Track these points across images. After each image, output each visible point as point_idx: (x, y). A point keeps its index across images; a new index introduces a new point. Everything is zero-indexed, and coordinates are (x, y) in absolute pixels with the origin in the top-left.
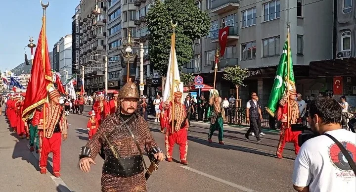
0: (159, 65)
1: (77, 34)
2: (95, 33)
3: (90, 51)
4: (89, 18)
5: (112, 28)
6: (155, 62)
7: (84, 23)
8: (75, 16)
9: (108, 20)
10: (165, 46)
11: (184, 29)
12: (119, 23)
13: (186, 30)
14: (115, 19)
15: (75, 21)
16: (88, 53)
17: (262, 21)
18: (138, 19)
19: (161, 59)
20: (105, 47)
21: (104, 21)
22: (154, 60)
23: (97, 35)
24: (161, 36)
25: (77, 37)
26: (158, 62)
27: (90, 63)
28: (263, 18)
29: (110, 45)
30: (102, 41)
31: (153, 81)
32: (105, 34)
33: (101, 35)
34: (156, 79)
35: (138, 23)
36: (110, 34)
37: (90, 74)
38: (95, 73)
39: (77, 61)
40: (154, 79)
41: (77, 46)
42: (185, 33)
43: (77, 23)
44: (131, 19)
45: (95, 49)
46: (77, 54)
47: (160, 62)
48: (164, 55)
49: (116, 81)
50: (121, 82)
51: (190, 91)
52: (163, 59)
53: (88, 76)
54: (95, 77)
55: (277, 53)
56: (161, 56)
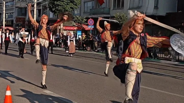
6: (53, 7)
19: (58, 5)
26: (55, 8)
47: (57, 8)
48: (61, 2)
49: (10, 21)
50: (14, 22)
51: (77, 30)
52: (60, 5)
55: (140, 5)
56: (58, 3)
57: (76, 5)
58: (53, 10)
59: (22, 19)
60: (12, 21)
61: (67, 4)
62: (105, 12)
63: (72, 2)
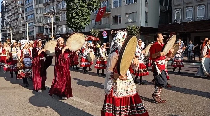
0: (73, 25)
1: (5, 11)
2: (16, 11)
3: (14, 20)
4: (13, 2)
5: (28, 8)
6: (71, 24)
7: (9, 5)
8: (3, 1)
9: (24, 4)
10: (77, 15)
11: (88, 6)
12: (33, 5)
13: (89, 6)
14: (29, 3)
15: (3, 4)
16: (13, 22)
17: (126, 4)
18: (45, 3)
19: (75, 22)
20: (23, 18)
21: (22, 5)
22: (70, 22)
23: (18, 12)
24: (75, 9)
25: (4, 13)
26: (72, 24)
27: (14, 26)
28: (126, 2)
29: (26, 17)
30: (21, 15)
32: (23, 11)
33: (20, 12)
34: (59, 35)
35: (45, 5)
36: (26, 11)
37: (14, 33)
38: (18, 32)
39: (5, 26)
40: (57, 35)
41: (5, 18)
42: (88, 8)
43: (4, 5)
44: (40, 3)
45: (17, 19)
46: (5, 22)
47: (74, 24)
48: (77, 20)
49: (31, 36)
50: (35, 37)
51: (88, 41)
52: (76, 22)
53: (13, 34)
54: (17, 34)
55: (135, 20)
56: (75, 20)
57: (88, 22)
58: (71, 26)
59: (41, 35)
61: (82, 21)
62: (107, 27)
63: (85, 19)
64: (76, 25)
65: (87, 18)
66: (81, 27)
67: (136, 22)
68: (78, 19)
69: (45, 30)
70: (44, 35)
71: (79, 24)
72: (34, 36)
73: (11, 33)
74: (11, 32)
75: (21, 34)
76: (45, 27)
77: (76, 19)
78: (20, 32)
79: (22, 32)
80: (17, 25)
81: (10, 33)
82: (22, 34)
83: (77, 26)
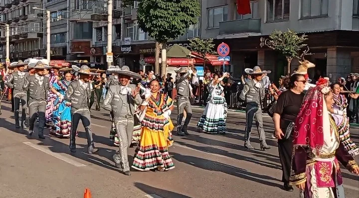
0: (152, 25)
3: (16, 3)
6: (147, 22)
16: (13, 6)
19: (157, 17)
22: (146, 18)
26: (151, 22)
27: (17, 20)
31: (123, 49)
34: (128, 46)
37: (17, 37)
38: (25, 35)
40: (124, 46)
47: (154, 22)
48: (162, 11)
49: (59, 48)
50: (69, 51)
52: (161, 17)
53: (13, 40)
54: (23, 42)
55: (324, 13)
56: (156, 13)
57: (192, 16)
58: (147, 26)
59: (83, 45)
60: (65, 49)
61: (175, 14)
62: (250, 28)
63: (185, 9)
64: (161, 25)
65: (190, 6)
66: (172, 29)
67: (326, 16)
68: (165, 10)
69: (94, 31)
70: (91, 46)
71: (168, 22)
72: (66, 47)
73: (8, 39)
74: (8, 34)
75: (32, 40)
76: (94, 26)
77: (161, 8)
78: (30, 36)
79: (35, 36)
80: (25, 17)
81: (6, 38)
82: (37, 40)
83: (163, 28)
